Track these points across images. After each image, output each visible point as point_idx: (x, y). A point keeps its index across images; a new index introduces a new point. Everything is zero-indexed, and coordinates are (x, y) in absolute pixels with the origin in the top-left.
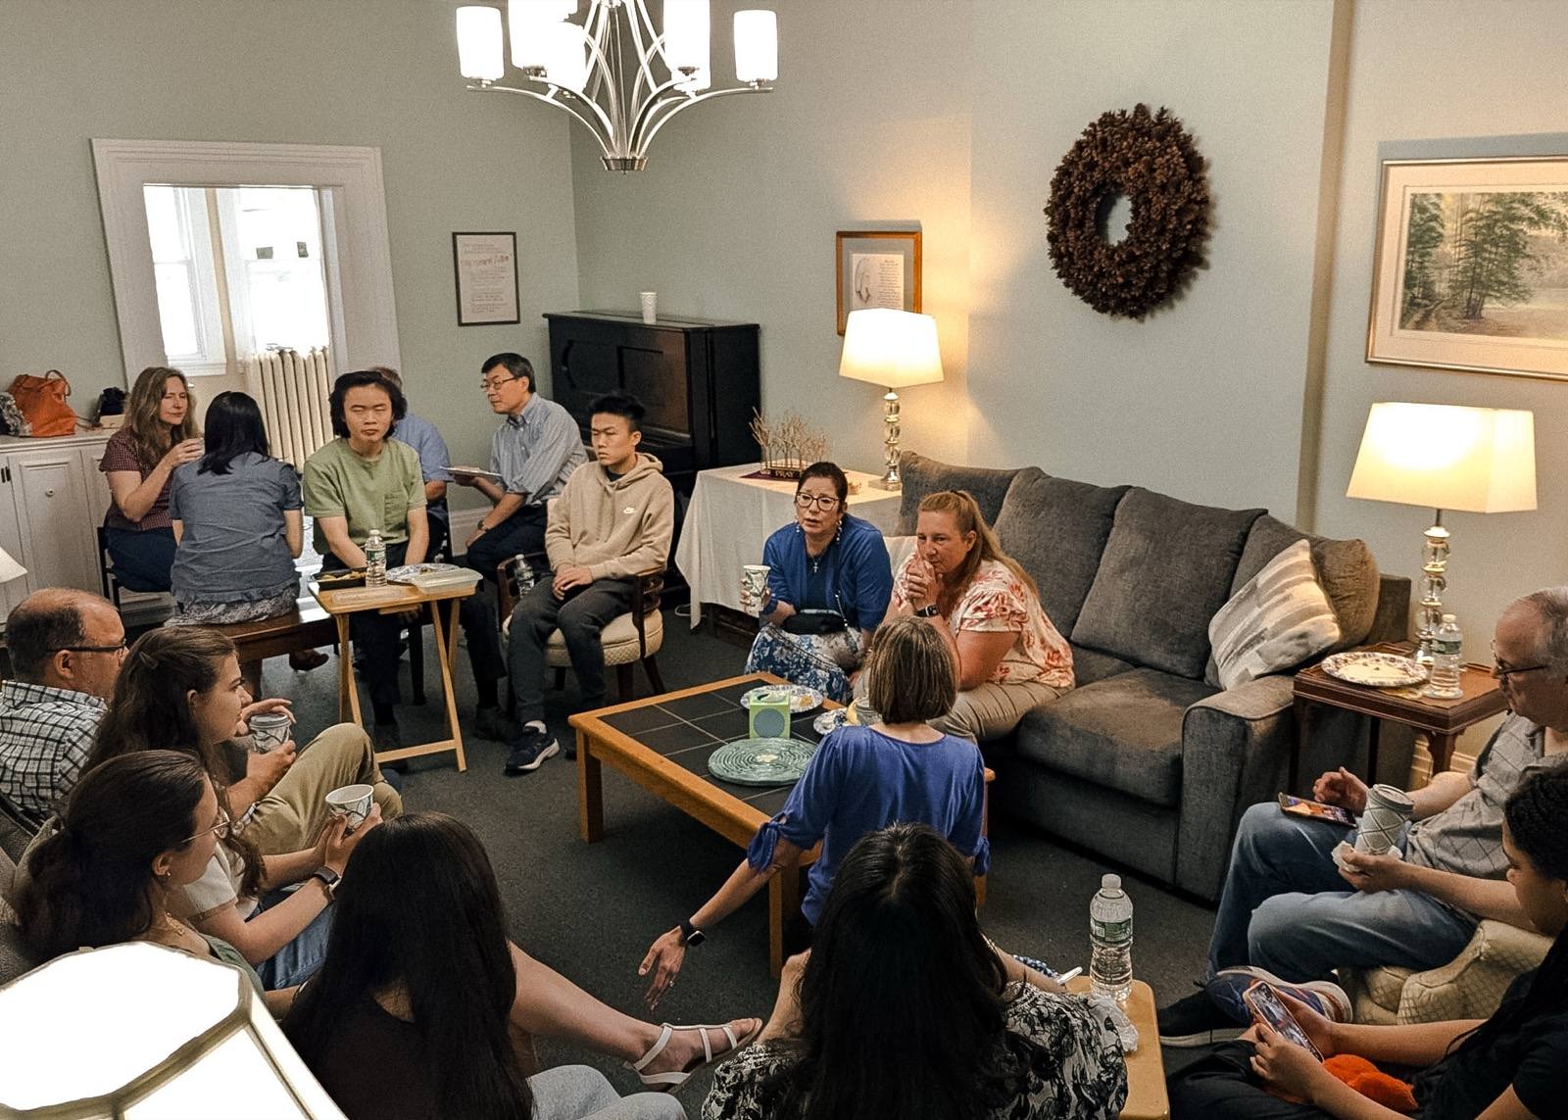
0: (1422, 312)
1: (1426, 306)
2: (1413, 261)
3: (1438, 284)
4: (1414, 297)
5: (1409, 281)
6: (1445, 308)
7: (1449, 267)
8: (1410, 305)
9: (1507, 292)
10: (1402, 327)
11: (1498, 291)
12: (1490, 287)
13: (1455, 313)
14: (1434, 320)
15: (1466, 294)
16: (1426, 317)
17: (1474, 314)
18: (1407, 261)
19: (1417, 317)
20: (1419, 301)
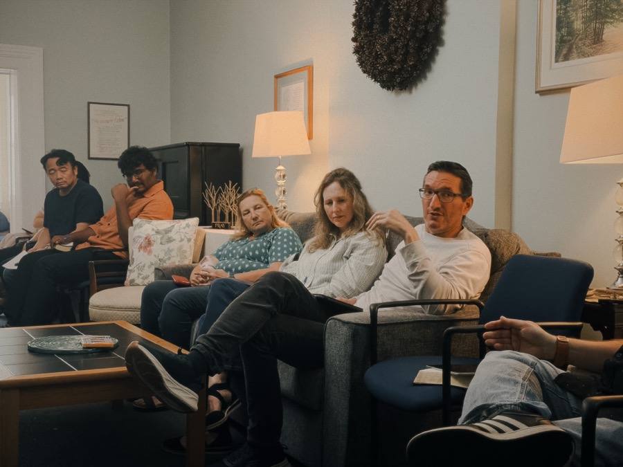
0: (567, 46)
1: (570, 41)
2: (561, 9)
3: (576, 22)
4: (563, 36)
5: (560, 24)
6: (581, 39)
7: (581, 7)
8: (561, 42)
9: (617, 17)
10: (557, 61)
11: (612, 18)
12: (607, 17)
13: (588, 42)
14: (575, 50)
15: (593, 25)
16: (570, 51)
17: (598, 40)
18: (557, 10)
19: (565, 51)
20: (565, 38)
